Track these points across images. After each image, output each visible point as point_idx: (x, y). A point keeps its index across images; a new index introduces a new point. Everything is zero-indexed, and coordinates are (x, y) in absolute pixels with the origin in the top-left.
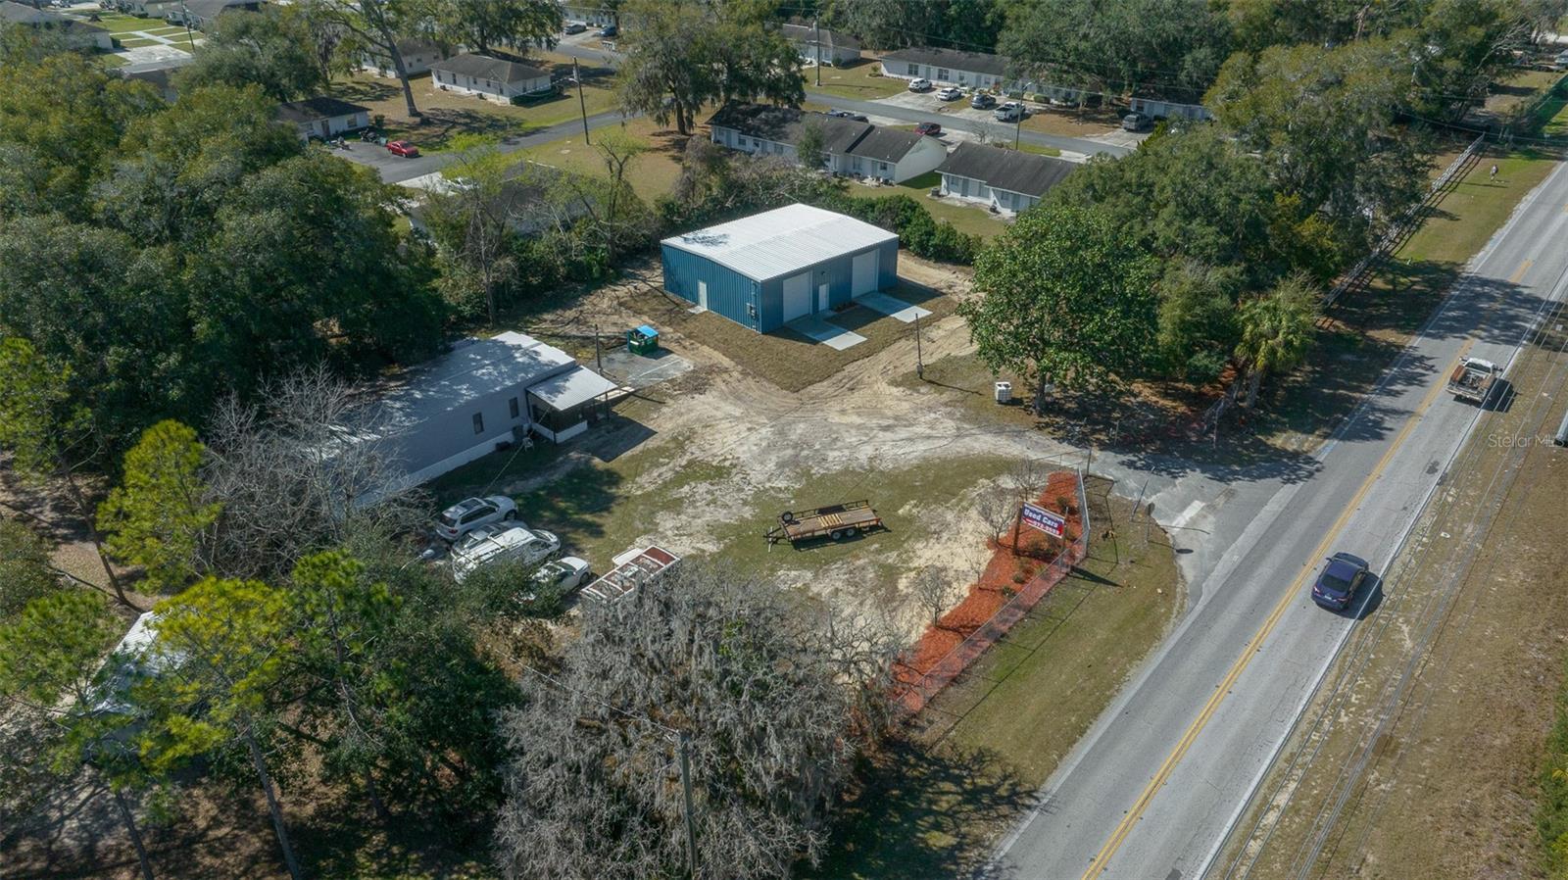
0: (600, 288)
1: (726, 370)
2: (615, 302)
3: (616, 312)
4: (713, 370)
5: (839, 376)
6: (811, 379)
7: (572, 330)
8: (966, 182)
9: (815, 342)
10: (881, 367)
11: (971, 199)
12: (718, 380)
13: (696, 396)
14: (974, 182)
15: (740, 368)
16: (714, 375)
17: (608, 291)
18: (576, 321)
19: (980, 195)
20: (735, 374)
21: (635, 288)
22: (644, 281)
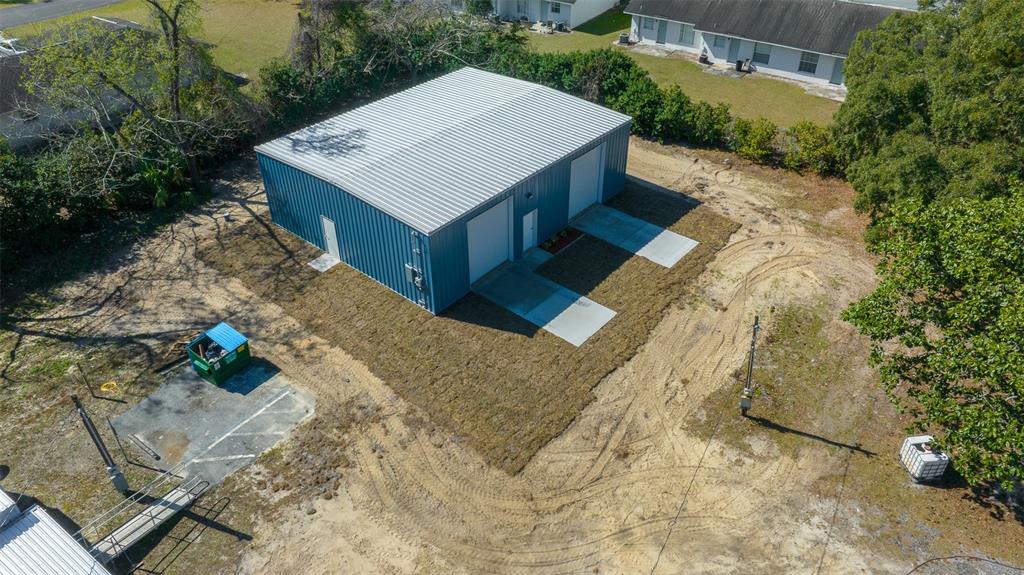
0: (173, 220)
1: (376, 416)
2: (191, 251)
3: (189, 274)
4: (351, 416)
5: (590, 416)
6: (540, 430)
7: (103, 322)
8: (663, 25)
9: (530, 329)
10: (660, 384)
11: (670, 46)
12: (363, 445)
13: (319, 503)
14: (674, 25)
15: (402, 406)
16: (355, 430)
17: (182, 229)
18: (117, 298)
19: (681, 41)
20: (396, 424)
21: (228, 219)
22: (243, 203)
